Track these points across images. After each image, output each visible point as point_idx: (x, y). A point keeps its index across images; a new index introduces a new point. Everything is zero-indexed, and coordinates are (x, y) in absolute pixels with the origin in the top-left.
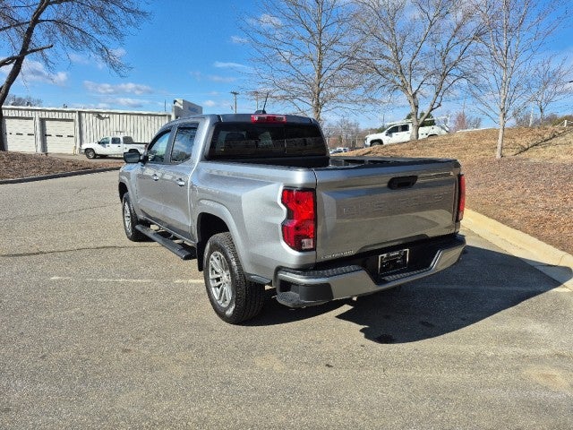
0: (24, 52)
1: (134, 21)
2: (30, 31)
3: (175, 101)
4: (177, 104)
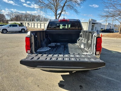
4: (90, 20)
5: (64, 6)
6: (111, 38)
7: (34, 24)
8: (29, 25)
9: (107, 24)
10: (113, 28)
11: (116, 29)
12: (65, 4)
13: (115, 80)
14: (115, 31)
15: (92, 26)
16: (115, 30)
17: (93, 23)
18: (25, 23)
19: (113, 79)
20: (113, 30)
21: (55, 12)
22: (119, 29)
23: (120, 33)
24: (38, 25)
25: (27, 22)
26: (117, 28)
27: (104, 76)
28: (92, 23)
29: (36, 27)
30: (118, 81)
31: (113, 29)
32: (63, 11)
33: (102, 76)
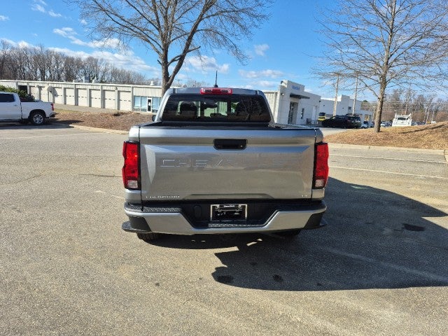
0: (186, 51)
1: (257, 23)
2: (190, 39)
3: (282, 82)
4: (283, 84)
5: (194, 32)
6: (353, 147)
7: (77, 90)
8: (55, 95)
9: (339, 99)
10: (357, 113)
11: (366, 116)
12: (196, 26)
13: (363, 258)
14: (365, 123)
15: (292, 104)
16: (363, 119)
17: (295, 97)
18: (40, 88)
19: (359, 256)
20: (358, 119)
21: (162, 52)
22: (375, 115)
23: (379, 131)
24: (90, 98)
25: (47, 85)
26: (369, 113)
27: (335, 251)
28: (292, 96)
29: (83, 102)
30: (370, 260)
31: (356, 117)
32: (190, 48)
33: (330, 249)
